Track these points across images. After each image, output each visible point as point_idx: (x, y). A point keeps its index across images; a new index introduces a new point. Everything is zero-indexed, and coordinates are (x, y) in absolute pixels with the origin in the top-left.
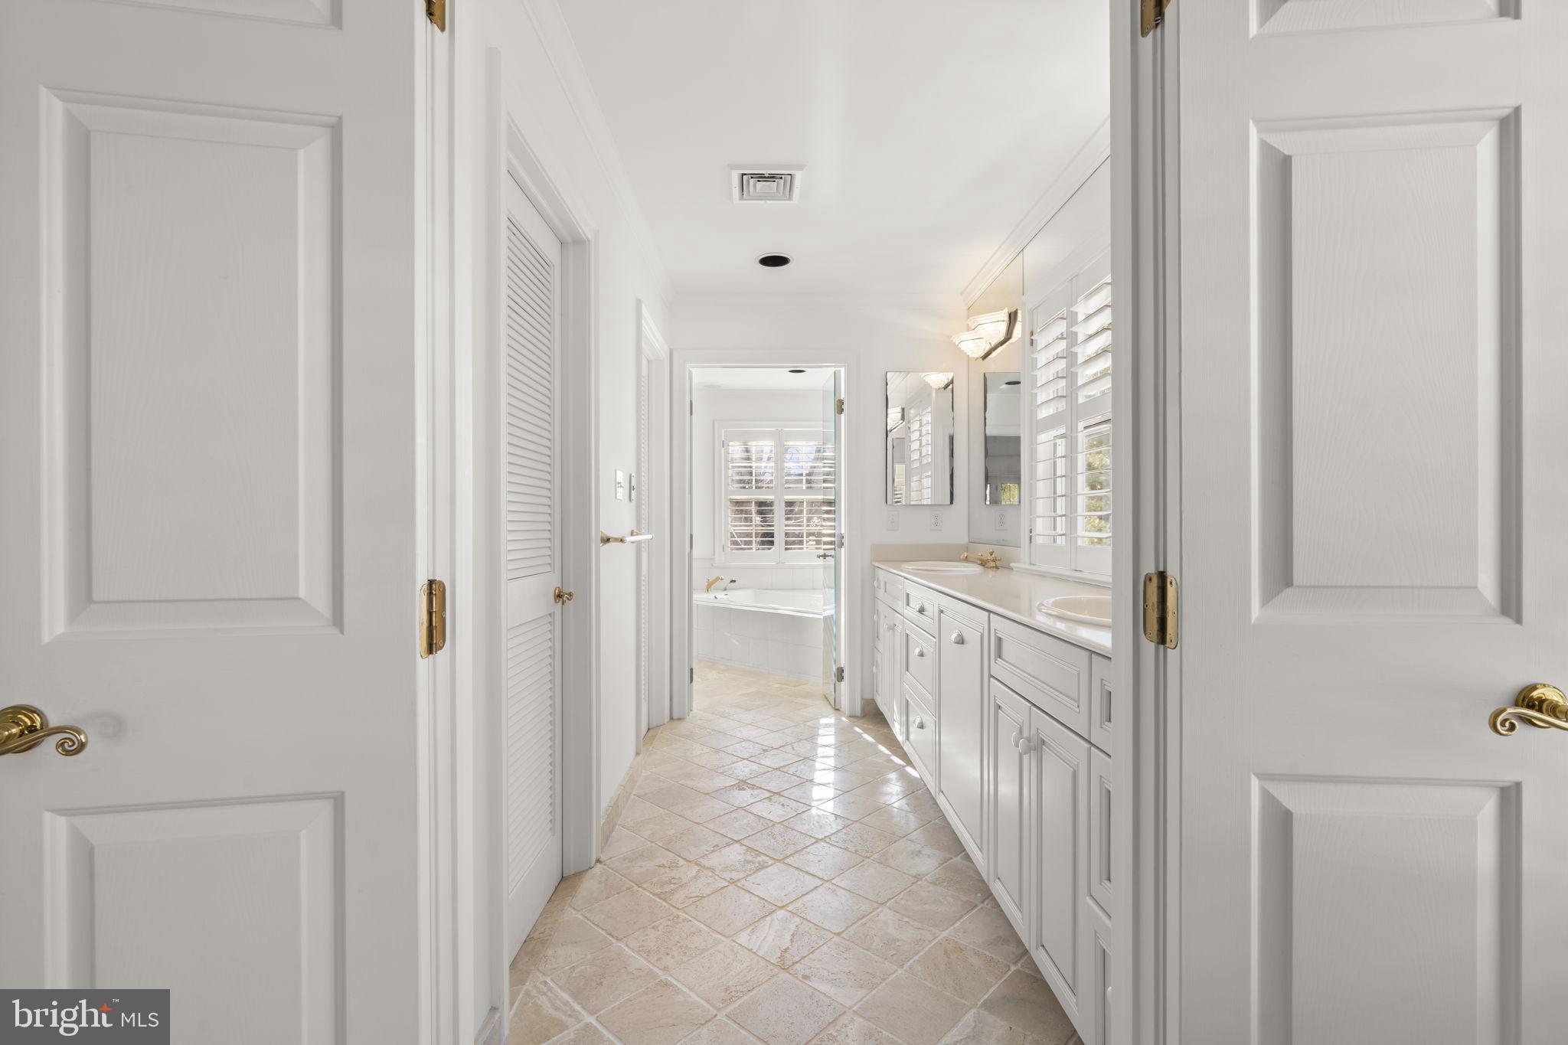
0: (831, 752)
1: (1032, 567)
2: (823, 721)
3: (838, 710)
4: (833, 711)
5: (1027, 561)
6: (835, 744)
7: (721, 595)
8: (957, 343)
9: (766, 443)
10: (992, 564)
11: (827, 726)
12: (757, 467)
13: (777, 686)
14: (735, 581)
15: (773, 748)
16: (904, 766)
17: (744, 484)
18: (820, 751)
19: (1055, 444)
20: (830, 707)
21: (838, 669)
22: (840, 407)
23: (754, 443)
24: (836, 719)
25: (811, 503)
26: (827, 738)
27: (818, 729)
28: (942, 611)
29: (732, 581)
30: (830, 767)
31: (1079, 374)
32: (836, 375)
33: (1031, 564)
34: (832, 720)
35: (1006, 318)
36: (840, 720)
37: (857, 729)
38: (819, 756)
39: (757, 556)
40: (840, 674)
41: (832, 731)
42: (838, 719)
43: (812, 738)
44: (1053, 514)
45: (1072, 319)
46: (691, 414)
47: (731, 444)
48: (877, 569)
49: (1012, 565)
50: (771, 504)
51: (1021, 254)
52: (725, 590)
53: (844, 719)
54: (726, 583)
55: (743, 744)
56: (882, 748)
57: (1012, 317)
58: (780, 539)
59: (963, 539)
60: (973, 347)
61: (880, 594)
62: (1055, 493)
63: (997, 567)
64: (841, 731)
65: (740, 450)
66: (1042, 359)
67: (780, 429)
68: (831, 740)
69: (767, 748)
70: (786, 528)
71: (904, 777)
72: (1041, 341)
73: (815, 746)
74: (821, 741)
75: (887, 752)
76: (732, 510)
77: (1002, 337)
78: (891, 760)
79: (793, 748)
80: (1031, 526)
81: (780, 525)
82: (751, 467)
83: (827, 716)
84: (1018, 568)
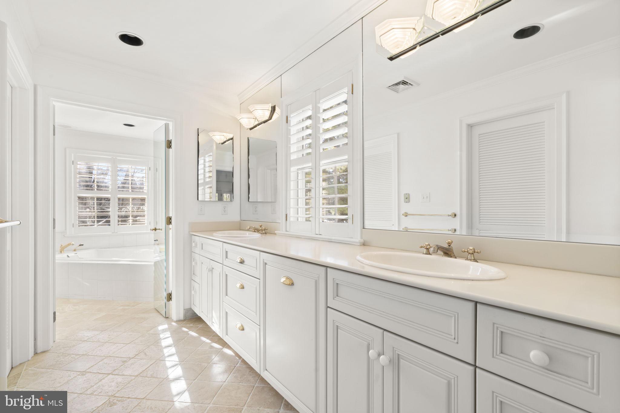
0: (173, 350)
1: (287, 233)
2: (161, 328)
3: (167, 318)
4: (164, 319)
5: (284, 229)
6: (174, 344)
7: (71, 254)
8: (238, 119)
9: (104, 164)
10: (264, 232)
11: (164, 331)
12: (98, 178)
13: (122, 308)
14: (83, 245)
15: (130, 358)
16: (222, 349)
17: (89, 187)
18: (166, 352)
19: (298, 173)
20: (161, 316)
21: (167, 294)
22: (169, 144)
23: (96, 164)
24: (168, 324)
25: (133, 199)
26: (167, 340)
27: (159, 334)
28: (266, 263)
29: (80, 245)
30: (177, 363)
31: (320, 137)
32: (167, 127)
33: (286, 231)
34: (166, 326)
35: (270, 109)
36: (171, 324)
37: (185, 329)
38: (166, 355)
39: (99, 229)
40: (169, 297)
41: (168, 334)
42: (169, 324)
43: (157, 342)
44: (297, 207)
45: (316, 109)
46: (54, 135)
47: (79, 163)
48: (193, 236)
49: (276, 232)
50: (108, 199)
51: (280, 77)
52: (75, 250)
53: (174, 324)
54: (76, 246)
55: (105, 361)
56: (204, 339)
57: (273, 109)
58: (114, 219)
59: (237, 218)
60: (247, 122)
61: (197, 250)
62: (298, 196)
63: (266, 233)
64: (175, 333)
65: (85, 167)
66: (293, 130)
67: (114, 157)
68: (170, 341)
69: (125, 359)
70: (119, 213)
71: (224, 357)
72: (293, 120)
73: (161, 349)
74: (164, 343)
75: (208, 341)
76: (79, 203)
77: (267, 118)
78: (212, 346)
79: (145, 354)
80: (286, 212)
81: (113, 211)
82: (92, 178)
83: (161, 324)
84: (279, 233)
